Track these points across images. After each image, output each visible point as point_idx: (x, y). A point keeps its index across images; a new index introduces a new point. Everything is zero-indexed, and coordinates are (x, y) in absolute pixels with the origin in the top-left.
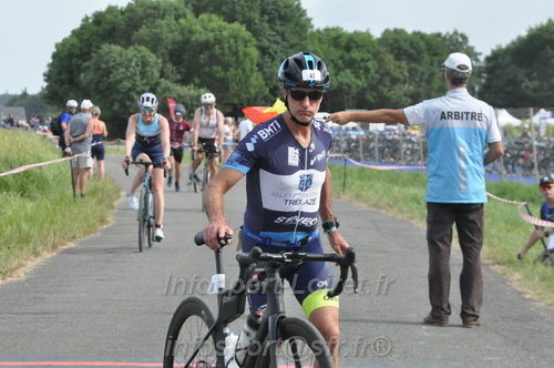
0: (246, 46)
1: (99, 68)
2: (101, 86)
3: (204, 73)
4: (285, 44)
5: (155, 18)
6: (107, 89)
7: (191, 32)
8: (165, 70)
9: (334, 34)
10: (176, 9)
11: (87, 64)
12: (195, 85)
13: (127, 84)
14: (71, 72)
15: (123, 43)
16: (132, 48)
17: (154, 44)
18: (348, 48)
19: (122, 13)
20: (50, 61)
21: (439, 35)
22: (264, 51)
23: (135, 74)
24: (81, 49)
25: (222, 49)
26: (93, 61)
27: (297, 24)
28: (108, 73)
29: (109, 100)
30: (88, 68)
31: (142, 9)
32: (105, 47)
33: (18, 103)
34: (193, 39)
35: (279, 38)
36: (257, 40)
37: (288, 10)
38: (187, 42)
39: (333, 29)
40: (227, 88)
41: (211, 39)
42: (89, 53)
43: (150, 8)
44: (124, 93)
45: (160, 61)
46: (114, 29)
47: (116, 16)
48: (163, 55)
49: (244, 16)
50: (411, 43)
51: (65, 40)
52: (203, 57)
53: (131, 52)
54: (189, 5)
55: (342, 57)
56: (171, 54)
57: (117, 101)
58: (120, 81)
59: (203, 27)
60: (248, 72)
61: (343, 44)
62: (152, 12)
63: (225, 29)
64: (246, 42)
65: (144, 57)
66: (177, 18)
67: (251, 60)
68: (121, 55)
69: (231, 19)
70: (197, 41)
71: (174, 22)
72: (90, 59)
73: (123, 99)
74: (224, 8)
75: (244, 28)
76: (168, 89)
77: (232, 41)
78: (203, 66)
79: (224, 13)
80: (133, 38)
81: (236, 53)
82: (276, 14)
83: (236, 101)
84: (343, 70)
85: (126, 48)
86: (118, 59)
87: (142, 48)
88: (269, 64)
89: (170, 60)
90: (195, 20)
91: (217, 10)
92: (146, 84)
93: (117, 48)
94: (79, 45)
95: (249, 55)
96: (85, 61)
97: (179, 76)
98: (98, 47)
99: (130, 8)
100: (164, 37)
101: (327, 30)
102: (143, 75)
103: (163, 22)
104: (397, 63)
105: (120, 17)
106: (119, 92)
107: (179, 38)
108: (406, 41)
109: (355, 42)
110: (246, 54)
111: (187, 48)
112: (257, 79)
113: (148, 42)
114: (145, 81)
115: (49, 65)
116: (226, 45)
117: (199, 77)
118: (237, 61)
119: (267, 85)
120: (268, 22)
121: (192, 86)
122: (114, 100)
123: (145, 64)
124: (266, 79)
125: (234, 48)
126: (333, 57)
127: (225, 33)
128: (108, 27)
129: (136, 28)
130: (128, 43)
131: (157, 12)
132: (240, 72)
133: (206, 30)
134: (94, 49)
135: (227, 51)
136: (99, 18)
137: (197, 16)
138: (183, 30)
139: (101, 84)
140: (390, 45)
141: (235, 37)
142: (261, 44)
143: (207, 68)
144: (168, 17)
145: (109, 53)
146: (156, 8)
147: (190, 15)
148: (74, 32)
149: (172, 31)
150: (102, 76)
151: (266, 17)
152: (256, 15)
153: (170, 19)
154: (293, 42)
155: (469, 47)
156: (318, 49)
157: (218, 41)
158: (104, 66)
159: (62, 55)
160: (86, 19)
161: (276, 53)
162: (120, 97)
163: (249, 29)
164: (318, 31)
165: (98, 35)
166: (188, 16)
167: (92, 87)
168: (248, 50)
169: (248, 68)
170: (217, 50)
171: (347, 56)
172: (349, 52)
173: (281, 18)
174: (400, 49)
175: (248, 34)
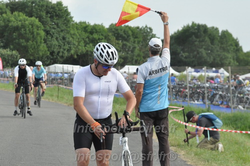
0: (38, 30)
3: (15, 43)
4: (59, 30)
7: (9, 21)
9: (84, 25)
10: (1, 9)
12: (10, 49)
18: (92, 33)
21: (138, 28)
22: (47, 32)
25: (25, 30)
27: (66, 19)
34: (10, 25)
35: (55, 26)
36: (44, 26)
37: (60, 12)
38: (7, 26)
39: (85, 23)
40: (27, 51)
41: (20, 25)
49: (37, 14)
50: (124, 31)
52: (15, 35)
54: (9, 7)
55: (88, 37)
59: (15, 19)
60: (39, 43)
61: (89, 30)
63: (27, 20)
64: (38, 27)
66: (2, 14)
67: (41, 37)
70: (12, 26)
74: (26, 10)
75: (37, 20)
77: (30, 26)
78: (15, 39)
81: (33, 33)
82: (54, 14)
83: (32, 58)
84: (89, 44)
88: (50, 39)
90: (11, 15)
91: (23, 10)
95: (40, 34)
101: (80, 23)
104: (117, 41)
107: (3, 24)
108: (121, 30)
109: (96, 30)
110: (38, 34)
111: (7, 29)
112: (43, 47)
116: (28, 29)
117: (13, 45)
118: (33, 37)
119: (48, 50)
120: (50, 17)
121: (9, 50)
124: (48, 47)
125: (31, 30)
126: (84, 37)
127: (27, 22)
132: (35, 43)
133: (17, 20)
135: (28, 32)
137: (12, 13)
138: (4, 20)
140: (113, 32)
141: (32, 25)
142: (46, 28)
143: (17, 41)
151: (49, 15)
152: (44, 14)
154: (63, 29)
155: (153, 34)
156: (76, 33)
157: (23, 26)
161: (53, 34)
163: (40, 21)
164: (76, 23)
166: (8, 13)
168: (39, 32)
169: (39, 41)
170: (23, 31)
171: (91, 36)
172: (92, 35)
173: (57, 15)
174: (118, 34)
175: (39, 23)
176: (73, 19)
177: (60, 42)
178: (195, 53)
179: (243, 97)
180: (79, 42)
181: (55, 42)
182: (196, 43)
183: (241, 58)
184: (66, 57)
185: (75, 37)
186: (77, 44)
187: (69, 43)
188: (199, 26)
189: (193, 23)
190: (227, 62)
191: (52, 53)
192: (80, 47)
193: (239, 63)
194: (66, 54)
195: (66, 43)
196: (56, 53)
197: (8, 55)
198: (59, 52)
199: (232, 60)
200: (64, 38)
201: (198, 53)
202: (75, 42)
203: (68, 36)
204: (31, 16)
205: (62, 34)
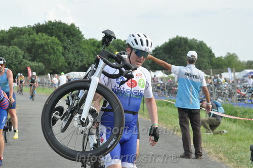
0: (57, 46)
3: (41, 57)
4: (74, 45)
5: (21, 35)
7: (35, 40)
8: (25, 56)
9: (93, 41)
10: (29, 31)
12: (37, 61)
15: (7, 45)
16: (11, 47)
17: (20, 45)
19: (7, 33)
22: (65, 48)
23: (13, 57)
25: (48, 47)
27: (78, 37)
31: (15, 31)
34: (36, 43)
35: (71, 43)
36: (62, 43)
37: (74, 32)
38: (34, 44)
39: (92, 39)
40: (50, 63)
41: (44, 43)
43: (18, 31)
45: (23, 52)
46: (3, 39)
47: (4, 34)
48: (24, 49)
49: (56, 34)
52: (40, 50)
53: (11, 48)
54: (35, 30)
55: (96, 50)
56: (27, 49)
59: (40, 38)
60: (59, 57)
61: (96, 45)
63: (49, 39)
64: (57, 44)
65: (16, 50)
66: (29, 35)
67: (59, 52)
68: (7, 50)
70: (38, 44)
74: (48, 31)
75: (56, 39)
76: (26, 63)
78: (40, 54)
79: (49, 33)
80: (12, 43)
81: (53, 49)
82: (70, 33)
83: (54, 68)
85: (9, 47)
86: (6, 51)
87: (16, 47)
88: (67, 53)
89: (27, 52)
90: (36, 35)
91: (45, 32)
92: (17, 61)
93: (5, 47)
95: (59, 50)
97: (31, 58)
99: (10, 31)
100: (24, 42)
101: (90, 39)
102: (16, 57)
103: (24, 36)
105: (6, 34)
107: (31, 43)
108: (121, 44)
110: (57, 49)
111: (34, 47)
112: (62, 59)
113: (18, 44)
114: (17, 60)
117: (39, 58)
118: (54, 52)
120: (66, 36)
123: (17, 53)
124: (66, 59)
125: (52, 47)
126: (93, 50)
127: (49, 41)
128: (1, 38)
129: (13, 39)
130: (9, 45)
131: (21, 32)
132: (56, 56)
133: (41, 40)
135: (50, 48)
138: (32, 39)
140: (115, 45)
141: (53, 43)
142: (64, 45)
143: (42, 55)
144: (25, 34)
145: (2, 49)
149: (27, 40)
151: (66, 35)
152: (62, 34)
153: (27, 35)
154: (76, 44)
156: (87, 47)
157: (46, 44)
161: (70, 49)
163: (59, 39)
164: (86, 40)
166: (34, 34)
168: (58, 48)
169: (58, 55)
170: (46, 47)
171: (98, 50)
172: (99, 48)
173: (72, 35)
174: (119, 47)
175: (58, 41)
176: (84, 37)
177: (75, 54)
178: (179, 59)
179: (221, 92)
180: (89, 54)
181: (71, 55)
182: (179, 52)
183: (214, 62)
184: (80, 66)
185: (86, 50)
186: (88, 56)
187: (82, 55)
188: (181, 38)
189: (177, 36)
190: (204, 66)
191: (69, 64)
192: (90, 58)
193: (213, 66)
194: (80, 64)
195: (79, 55)
196: (72, 63)
197: (36, 66)
198: (74, 63)
199: (207, 64)
200: (78, 52)
201: (181, 59)
202: (86, 54)
203: (80, 50)
204: (52, 36)
205: (76, 49)
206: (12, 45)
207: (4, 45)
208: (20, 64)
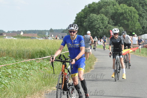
0: (134, 14)
1: (89, 21)
2: (90, 27)
3: (121, 22)
5: (107, 6)
6: (92, 27)
7: (117, 10)
8: (110, 21)
10: (113, 3)
11: (86, 20)
12: (118, 26)
13: (98, 26)
14: (81, 22)
15: (97, 13)
16: (99, 15)
17: (106, 14)
19: (97, 4)
20: (75, 19)
22: (140, 15)
23: (100, 23)
24: (84, 15)
26: (88, 19)
28: (92, 22)
29: (92, 31)
30: (86, 21)
31: (102, 3)
32: (91, 15)
33: (65, 32)
35: (145, 11)
36: (138, 12)
38: (116, 13)
40: (128, 27)
41: (124, 12)
42: (86, 17)
43: (105, 3)
44: (97, 29)
45: (108, 19)
46: (94, 9)
47: (95, 5)
48: (109, 17)
49: (134, 5)
51: (80, 13)
52: (121, 17)
54: (117, 2)
56: (111, 16)
57: (95, 31)
58: (96, 25)
59: (121, 8)
60: (135, 22)
62: (105, 4)
63: (128, 8)
64: (134, 12)
65: (103, 17)
66: (113, 5)
67: (136, 18)
69: (130, 5)
70: (119, 12)
71: (113, 7)
72: (87, 18)
73: (96, 31)
74: (128, 2)
75: (134, 8)
76: (110, 27)
77: (130, 12)
78: (121, 20)
79: (127, 4)
80: (100, 12)
81: (131, 16)
82: (145, 4)
83: (131, 31)
85: (97, 15)
86: (95, 18)
87: (103, 15)
88: (142, 20)
89: (111, 19)
90: (119, 6)
91: (126, 3)
93: (95, 15)
94: (84, 14)
95: (135, 16)
96: (85, 19)
97: (114, 23)
98: (89, 15)
99: (99, 3)
100: (109, 11)
102: (102, 23)
103: (109, 7)
105: (96, 5)
106: (95, 28)
107: (114, 11)
111: (116, 15)
112: (138, 24)
113: (105, 13)
114: (103, 25)
115: (75, 20)
117: (120, 23)
118: (131, 18)
120: (142, 6)
122: (94, 31)
123: (103, 19)
124: (141, 24)
125: (130, 14)
127: (127, 10)
128: (92, 8)
129: (101, 8)
130: (98, 13)
131: (107, 4)
132: (133, 22)
133: (122, 9)
134: (88, 15)
136: (90, 6)
137: (119, 5)
138: (115, 9)
139: (90, 26)
142: (139, 13)
143: (122, 21)
144: (110, 5)
145: (93, 16)
146: (107, 3)
147: (117, 4)
148: (82, 10)
150: (90, 24)
151: (141, 5)
152: (138, 4)
153: (111, 6)
158: (91, 20)
159: (78, 17)
160: (86, 6)
161: (144, 16)
162: (95, 30)
163: (136, 8)
165: (89, 11)
166: (117, 5)
167: (87, 27)
168: (135, 15)
169: (135, 21)
170: (125, 15)
175: (135, 10)
181: (145, 21)
191: (143, 28)
196: (146, 27)
204: (130, 6)
206: (100, 14)
207: (94, 14)
208: (105, 28)
